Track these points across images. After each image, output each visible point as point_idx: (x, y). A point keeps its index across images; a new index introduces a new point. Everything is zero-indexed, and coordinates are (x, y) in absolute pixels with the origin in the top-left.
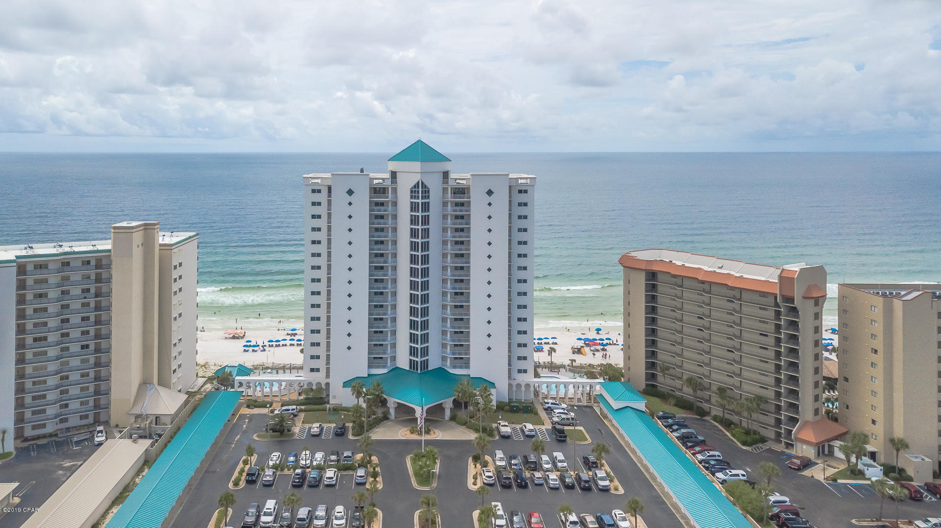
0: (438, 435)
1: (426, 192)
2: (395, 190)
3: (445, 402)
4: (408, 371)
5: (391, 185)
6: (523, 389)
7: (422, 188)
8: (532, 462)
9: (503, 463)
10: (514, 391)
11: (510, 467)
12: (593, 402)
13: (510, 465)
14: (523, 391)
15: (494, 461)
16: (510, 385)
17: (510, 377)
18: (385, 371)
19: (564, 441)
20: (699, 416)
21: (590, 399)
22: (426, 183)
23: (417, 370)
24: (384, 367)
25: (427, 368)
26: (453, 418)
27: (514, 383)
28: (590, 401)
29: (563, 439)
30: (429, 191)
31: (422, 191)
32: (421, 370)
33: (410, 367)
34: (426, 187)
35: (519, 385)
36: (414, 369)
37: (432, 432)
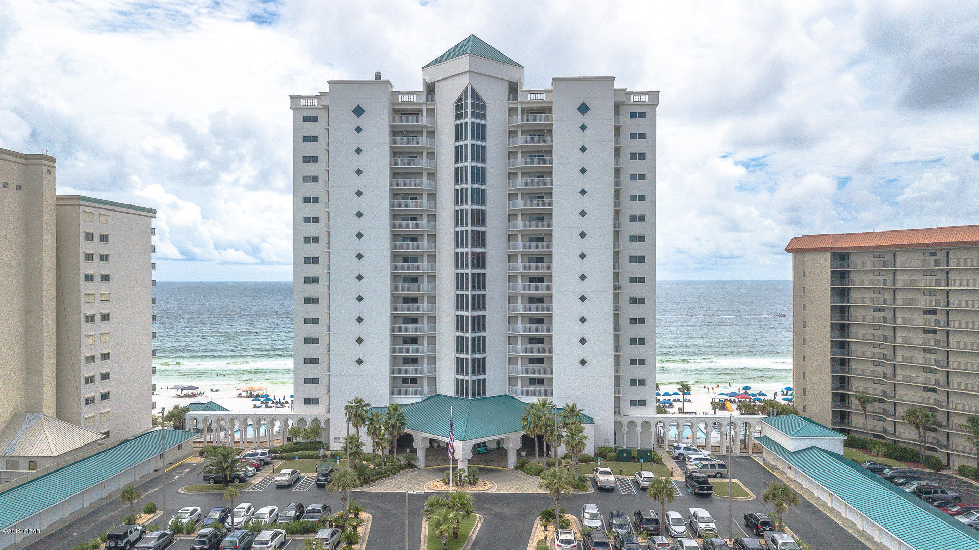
0: (489, 487)
1: (480, 108)
2: (432, 112)
3: (507, 439)
4: (454, 397)
5: (426, 104)
6: (639, 429)
7: (473, 98)
8: (650, 521)
9: (598, 523)
10: (625, 432)
11: (610, 530)
12: (750, 451)
13: (610, 526)
14: (639, 433)
15: (581, 521)
16: (618, 424)
17: (617, 412)
18: (417, 399)
19: (709, 496)
20: (931, 468)
21: (745, 448)
22: (479, 91)
23: (467, 394)
24: (416, 393)
25: (484, 393)
26: (521, 466)
27: (625, 421)
28: (745, 451)
29: (705, 492)
30: (484, 108)
31: (473, 105)
32: (473, 394)
33: (457, 393)
34: (479, 98)
35: (632, 424)
36: (462, 394)
37: (480, 482)
